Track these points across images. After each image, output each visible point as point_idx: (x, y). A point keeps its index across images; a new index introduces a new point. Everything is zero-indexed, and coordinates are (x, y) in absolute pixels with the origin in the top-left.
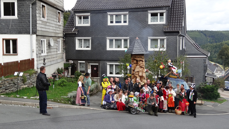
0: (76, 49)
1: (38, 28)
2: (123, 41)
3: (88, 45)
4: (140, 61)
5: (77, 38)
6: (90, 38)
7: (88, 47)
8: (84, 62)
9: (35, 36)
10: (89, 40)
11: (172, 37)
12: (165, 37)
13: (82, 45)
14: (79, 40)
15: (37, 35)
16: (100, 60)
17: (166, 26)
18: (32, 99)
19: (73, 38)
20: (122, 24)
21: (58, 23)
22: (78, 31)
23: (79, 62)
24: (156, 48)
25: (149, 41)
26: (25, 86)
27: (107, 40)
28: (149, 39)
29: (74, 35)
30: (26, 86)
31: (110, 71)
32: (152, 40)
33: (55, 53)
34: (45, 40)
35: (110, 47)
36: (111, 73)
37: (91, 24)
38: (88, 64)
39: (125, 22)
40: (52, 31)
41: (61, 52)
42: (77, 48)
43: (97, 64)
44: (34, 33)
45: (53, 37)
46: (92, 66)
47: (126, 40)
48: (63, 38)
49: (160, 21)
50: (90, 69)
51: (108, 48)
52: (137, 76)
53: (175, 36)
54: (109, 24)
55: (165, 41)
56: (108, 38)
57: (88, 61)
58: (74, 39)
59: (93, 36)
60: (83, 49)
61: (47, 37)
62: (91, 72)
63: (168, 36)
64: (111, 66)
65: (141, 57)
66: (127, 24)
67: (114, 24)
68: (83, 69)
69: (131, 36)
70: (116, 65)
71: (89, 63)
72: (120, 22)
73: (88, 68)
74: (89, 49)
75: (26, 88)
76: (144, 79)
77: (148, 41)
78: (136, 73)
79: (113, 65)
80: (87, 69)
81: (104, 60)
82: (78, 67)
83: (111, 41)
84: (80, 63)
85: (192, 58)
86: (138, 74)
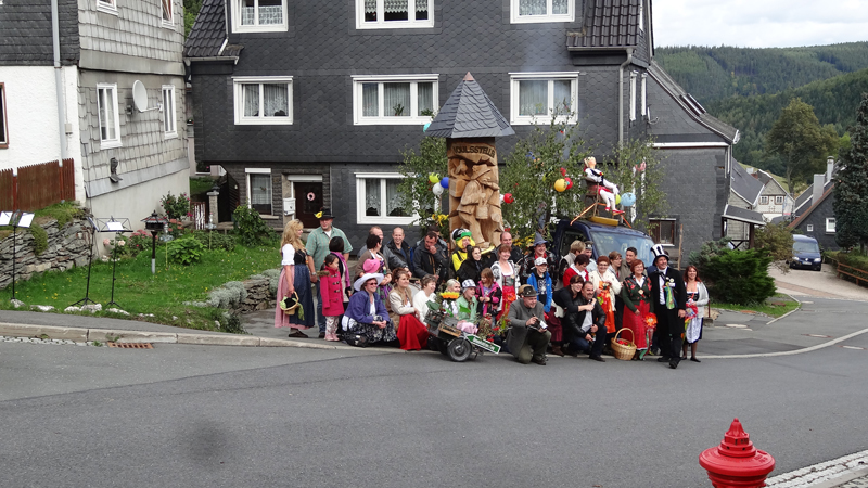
0: (237, 122)
1: (84, 43)
2: (414, 88)
3: (280, 107)
4: (481, 163)
5: (237, 79)
6: (289, 78)
7: (281, 114)
8: (268, 171)
9: (71, 72)
10: (283, 87)
11: (599, 74)
12: (575, 74)
13: (257, 104)
14: (246, 85)
15: (81, 70)
16: (328, 164)
17: (575, 29)
18: (72, 313)
19: (221, 80)
20: (412, 23)
21: (162, 23)
22: (241, 53)
23: (248, 170)
24: (541, 114)
25: (514, 88)
26: (41, 268)
27: (355, 85)
28: (512, 82)
29: (224, 69)
30: (48, 265)
31: (367, 203)
32: (523, 84)
33: (156, 137)
34: (115, 88)
35: (365, 114)
36: (371, 212)
37: (290, 24)
38: (283, 177)
39: (421, 15)
40: (140, 52)
41: (176, 134)
42: (241, 117)
43: (318, 179)
44: (70, 59)
45: (144, 77)
46: (297, 185)
47: (425, 87)
48: (185, 78)
49: (554, 12)
50: (293, 198)
51: (359, 118)
52: (471, 220)
53: (609, 68)
54: (361, 24)
55: (575, 86)
56: (356, 77)
57: (283, 166)
58: (228, 83)
59: (300, 73)
60: (262, 120)
61: (120, 78)
62: (294, 208)
63: (582, 68)
64: (372, 184)
65: (485, 150)
66: (429, 23)
67: (381, 23)
68: (265, 199)
69: (446, 71)
70: (389, 181)
71: (286, 175)
72: (403, 16)
73: (284, 193)
74: (287, 121)
75: (45, 273)
76: (497, 231)
77: (509, 88)
78: (467, 210)
79: (378, 181)
80: (279, 199)
81: (346, 163)
82: (245, 191)
83: (370, 88)
84: (252, 175)
85: (675, 151)
86: (475, 213)
